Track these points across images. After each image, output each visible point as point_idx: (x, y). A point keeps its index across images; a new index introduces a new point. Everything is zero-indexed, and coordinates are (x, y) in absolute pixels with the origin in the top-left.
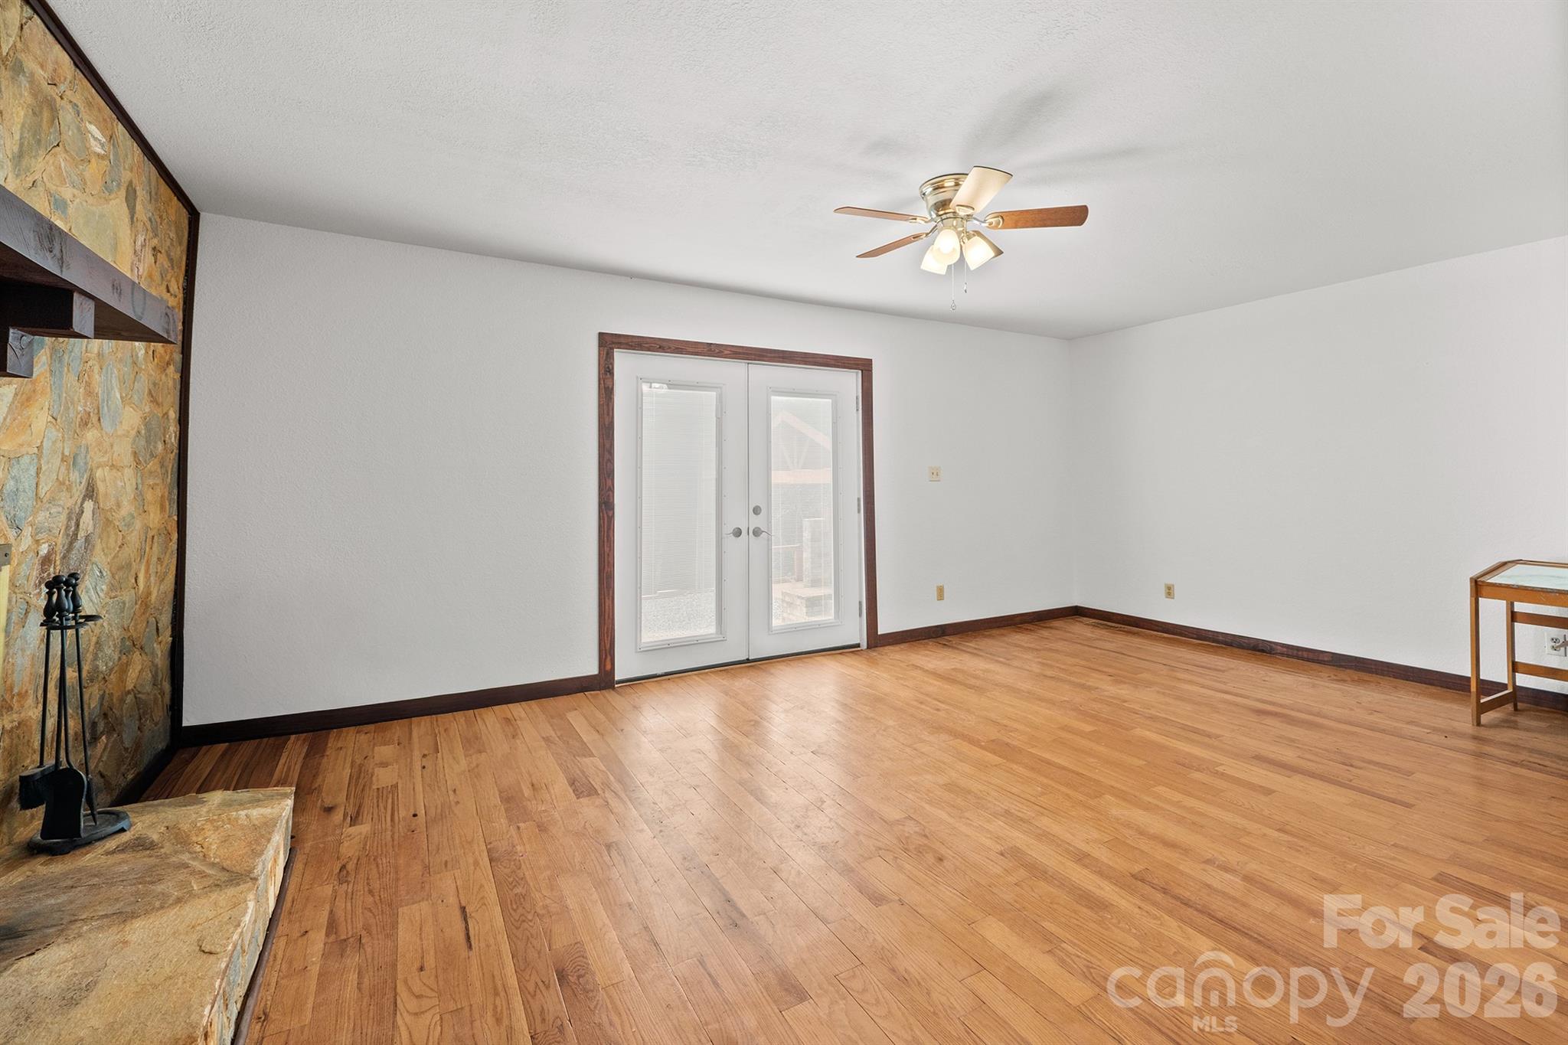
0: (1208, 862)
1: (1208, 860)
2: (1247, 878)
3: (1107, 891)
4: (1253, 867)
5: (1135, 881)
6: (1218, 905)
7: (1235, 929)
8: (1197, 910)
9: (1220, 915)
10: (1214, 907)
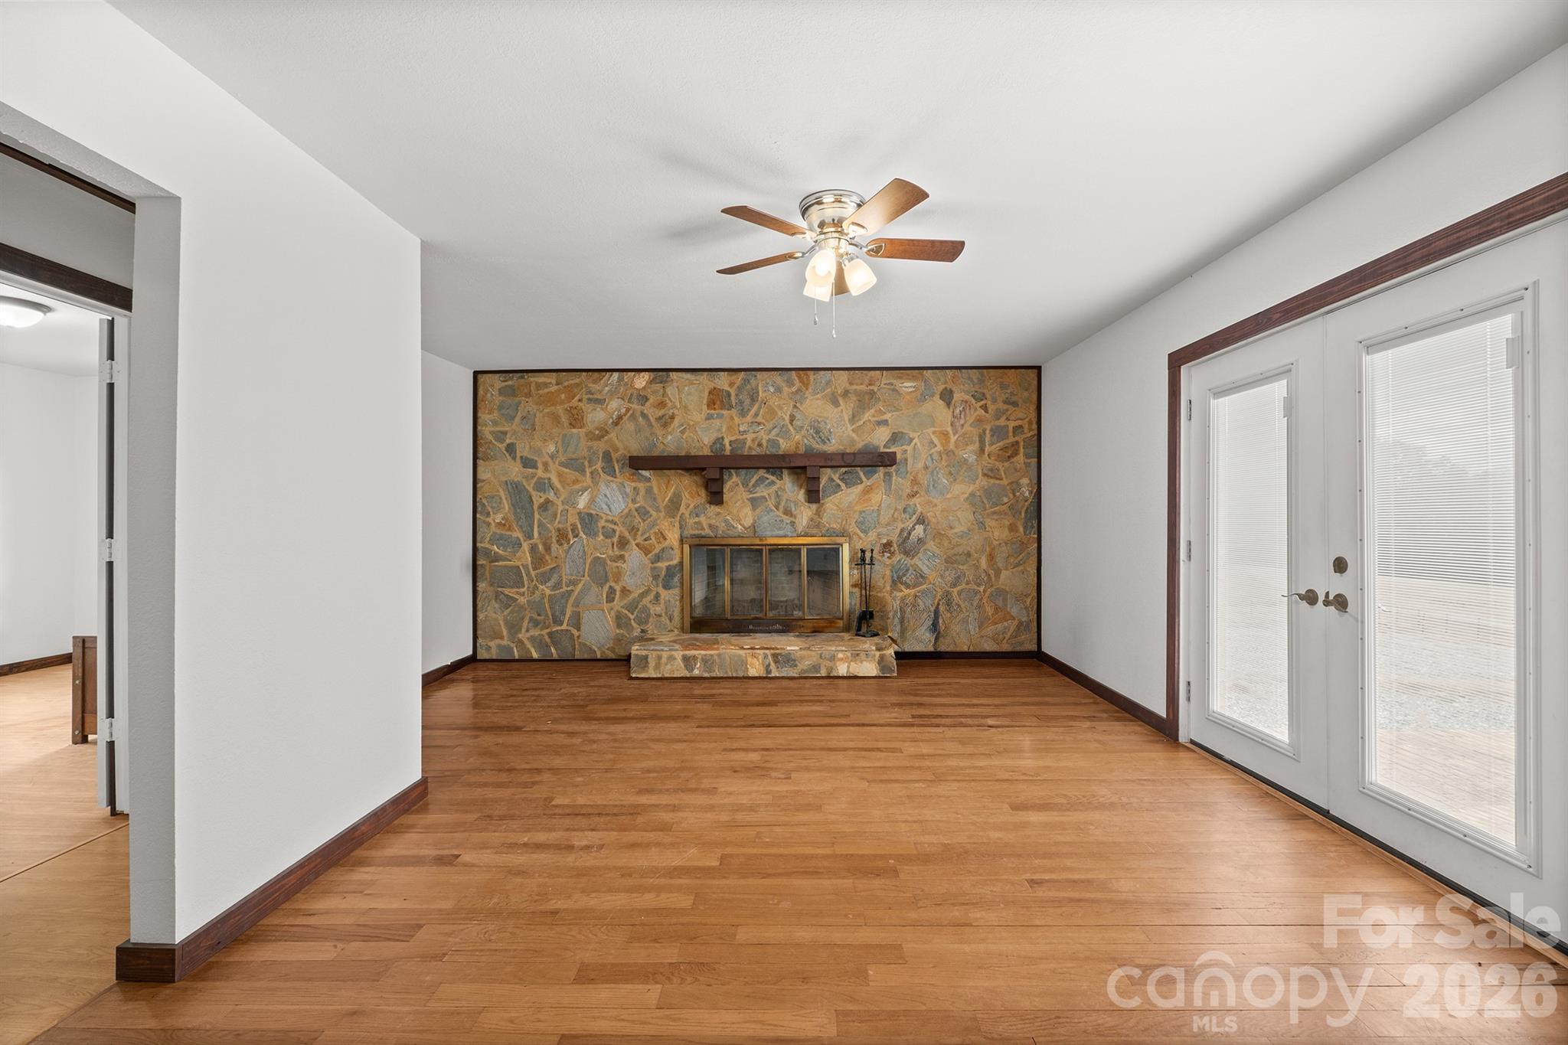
0: (601, 847)
1: (602, 848)
2: (570, 848)
3: (644, 800)
4: (570, 859)
5: (635, 811)
6: (583, 822)
7: (568, 815)
8: (593, 814)
9: (579, 817)
10: (584, 820)
